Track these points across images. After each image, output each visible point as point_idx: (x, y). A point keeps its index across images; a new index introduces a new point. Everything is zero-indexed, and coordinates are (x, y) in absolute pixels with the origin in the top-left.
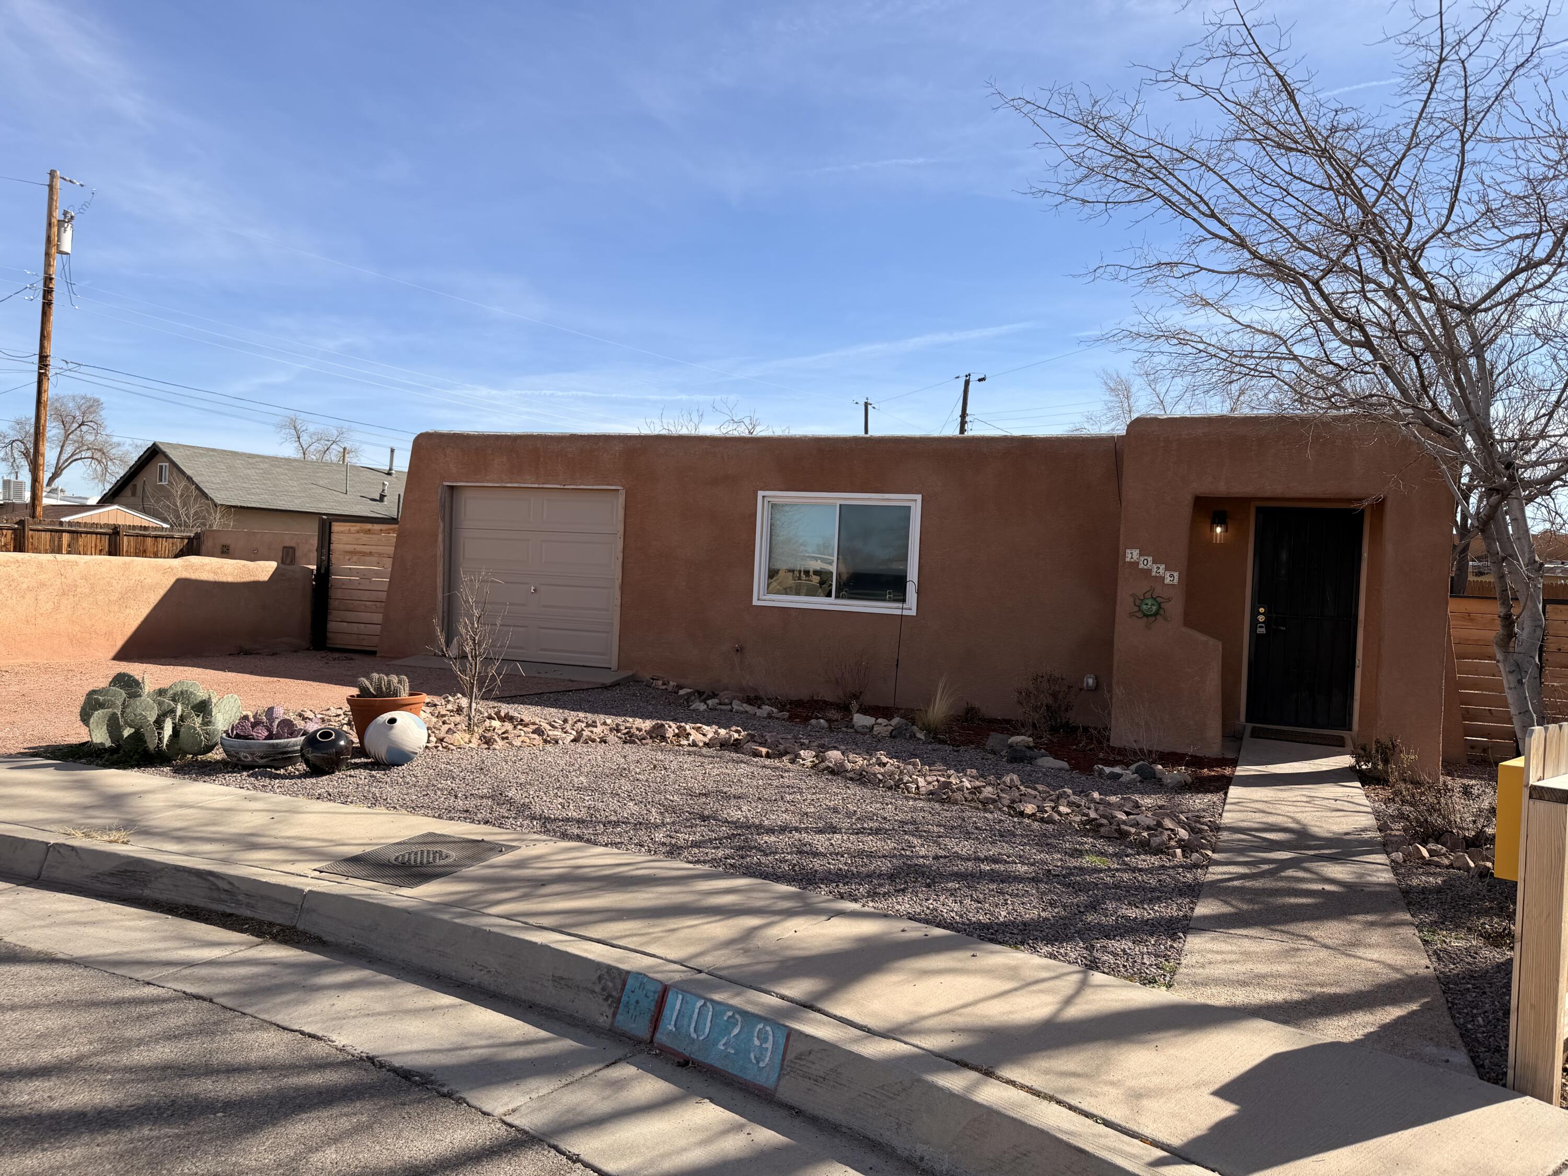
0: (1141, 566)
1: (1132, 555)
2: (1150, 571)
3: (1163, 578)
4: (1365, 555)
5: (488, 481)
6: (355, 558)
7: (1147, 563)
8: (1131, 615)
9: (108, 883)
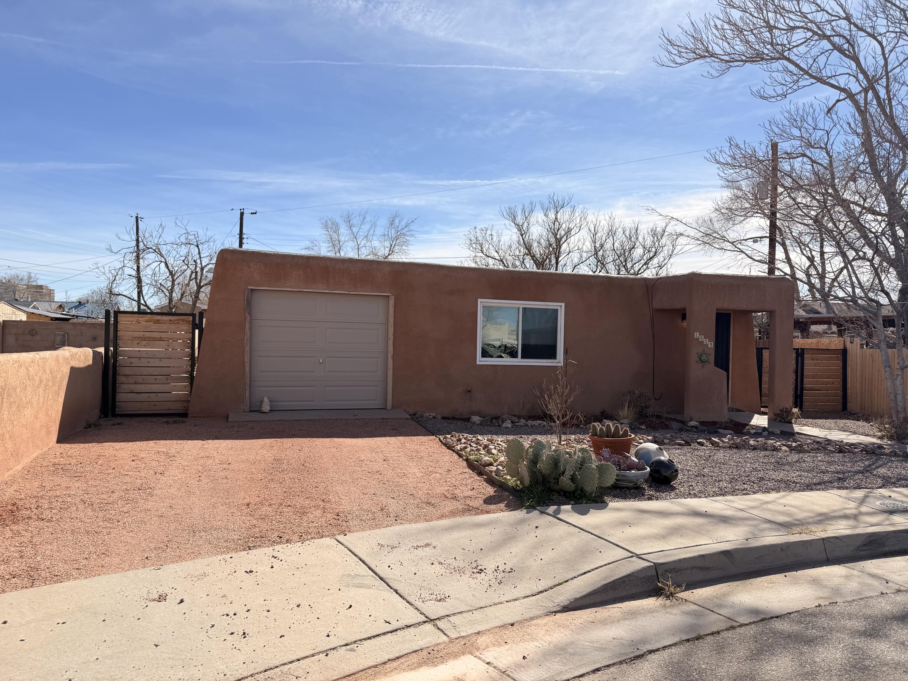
0: (700, 340)
1: (697, 335)
2: (703, 342)
3: (708, 345)
4: (731, 332)
5: (288, 287)
6: (144, 343)
7: (702, 338)
8: (697, 362)
9: (866, 550)
